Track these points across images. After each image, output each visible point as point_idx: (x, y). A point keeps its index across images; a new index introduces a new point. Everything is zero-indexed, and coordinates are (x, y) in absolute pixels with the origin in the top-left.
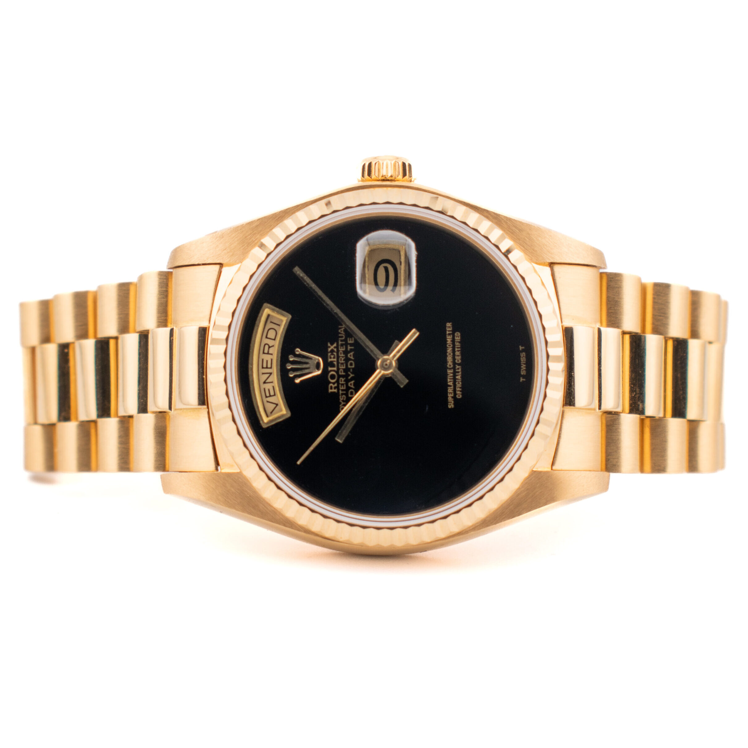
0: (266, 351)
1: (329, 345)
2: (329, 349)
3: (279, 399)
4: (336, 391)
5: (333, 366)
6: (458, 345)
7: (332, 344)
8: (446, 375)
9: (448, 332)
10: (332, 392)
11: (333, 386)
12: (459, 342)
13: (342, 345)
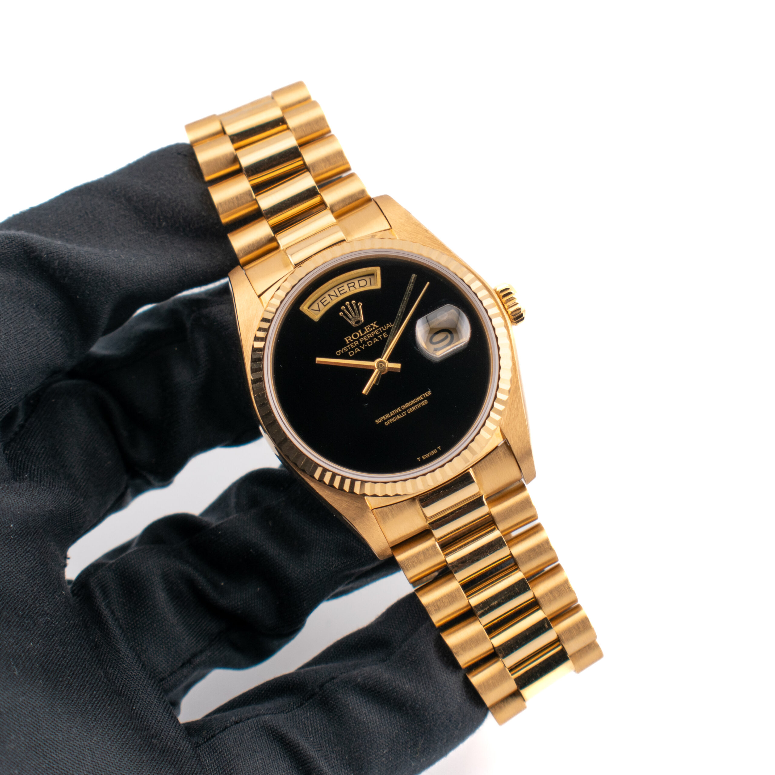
0: (350, 285)
1: (375, 323)
2: (372, 324)
3: (324, 310)
4: (348, 342)
5: (363, 332)
6: (419, 405)
7: (376, 324)
8: (396, 408)
9: (424, 395)
10: (345, 340)
11: (350, 339)
12: (421, 406)
13: (379, 331)
